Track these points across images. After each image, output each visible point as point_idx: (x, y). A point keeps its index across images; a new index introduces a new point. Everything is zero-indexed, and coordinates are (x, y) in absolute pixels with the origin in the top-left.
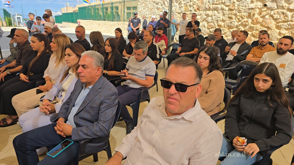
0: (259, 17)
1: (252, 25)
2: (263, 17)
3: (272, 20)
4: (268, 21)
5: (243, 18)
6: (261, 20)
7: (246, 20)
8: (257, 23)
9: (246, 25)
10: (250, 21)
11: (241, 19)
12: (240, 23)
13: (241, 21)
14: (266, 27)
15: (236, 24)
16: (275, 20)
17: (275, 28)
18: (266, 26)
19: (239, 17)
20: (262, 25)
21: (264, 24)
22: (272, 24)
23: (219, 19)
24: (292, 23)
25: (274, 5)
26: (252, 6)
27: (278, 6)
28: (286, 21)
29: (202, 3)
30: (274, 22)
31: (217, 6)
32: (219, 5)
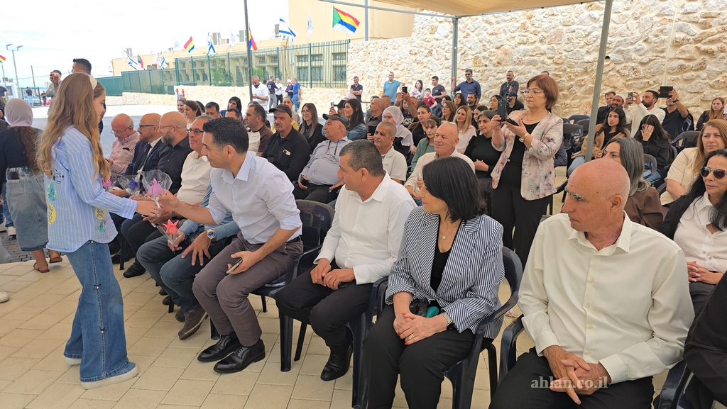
1: (592, 86)
2: (606, 74)
3: (619, 78)
4: (613, 79)
5: (576, 76)
7: (580, 78)
9: (582, 86)
10: (587, 79)
12: (572, 83)
13: (573, 79)
14: (611, 87)
15: (568, 84)
16: (624, 77)
17: (623, 88)
18: (612, 85)
19: (569, 74)
20: (605, 85)
21: (608, 83)
22: (620, 83)
24: (645, 80)
25: (620, 58)
26: (588, 58)
27: (624, 59)
28: (638, 79)
29: (506, 54)
30: (622, 80)
31: (532, 58)
32: (535, 58)
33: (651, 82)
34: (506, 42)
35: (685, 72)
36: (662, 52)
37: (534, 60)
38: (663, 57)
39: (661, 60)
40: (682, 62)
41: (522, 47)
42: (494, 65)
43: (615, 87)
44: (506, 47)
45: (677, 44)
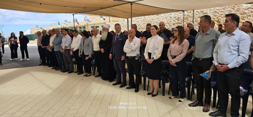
29: (140, 27)
34: (140, 24)
36: (171, 26)
41: (144, 25)
44: (140, 25)
45: (174, 24)
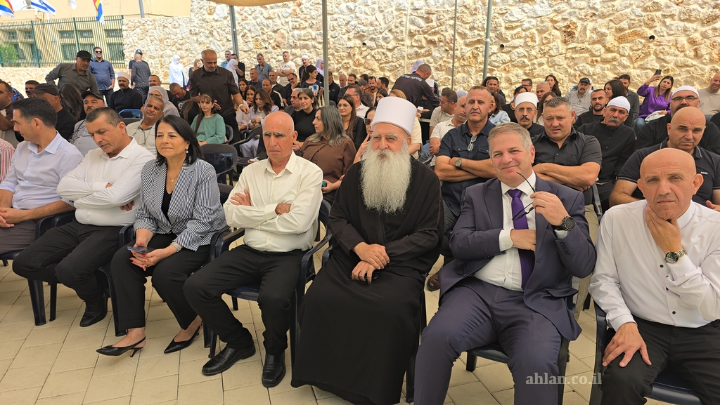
0: (360, 58)
1: (355, 68)
2: (365, 57)
3: (374, 62)
4: (370, 62)
5: (342, 59)
6: (362, 61)
7: (346, 61)
8: (360, 65)
9: (347, 68)
10: (351, 62)
11: (340, 60)
12: (340, 65)
13: (340, 63)
14: (369, 70)
15: (336, 66)
16: (377, 60)
17: (378, 70)
18: (369, 68)
19: (337, 58)
20: (365, 68)
22: (375, 66)
23: (312, 60)
24: (393, 64)
25: (373, 44)
26: (350, 44)
27: (377, 45)
28: (388, 62)
29: (282, 38)
30: (376, 64)
31: (305, 42)
32: (308, 42)
33: (398, 66)
34: (281, 26)
35: (419, 57)
36: (402, 40)
37: (307, 45)
38: (403, 45)
39: (402, 47)
40: (416, 49)
41: (296, 32)
42: (273, 48)
43: (372, 70)
44: (282, 31)
45: (412, 34)
